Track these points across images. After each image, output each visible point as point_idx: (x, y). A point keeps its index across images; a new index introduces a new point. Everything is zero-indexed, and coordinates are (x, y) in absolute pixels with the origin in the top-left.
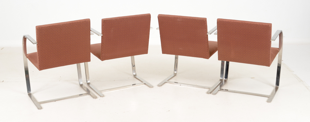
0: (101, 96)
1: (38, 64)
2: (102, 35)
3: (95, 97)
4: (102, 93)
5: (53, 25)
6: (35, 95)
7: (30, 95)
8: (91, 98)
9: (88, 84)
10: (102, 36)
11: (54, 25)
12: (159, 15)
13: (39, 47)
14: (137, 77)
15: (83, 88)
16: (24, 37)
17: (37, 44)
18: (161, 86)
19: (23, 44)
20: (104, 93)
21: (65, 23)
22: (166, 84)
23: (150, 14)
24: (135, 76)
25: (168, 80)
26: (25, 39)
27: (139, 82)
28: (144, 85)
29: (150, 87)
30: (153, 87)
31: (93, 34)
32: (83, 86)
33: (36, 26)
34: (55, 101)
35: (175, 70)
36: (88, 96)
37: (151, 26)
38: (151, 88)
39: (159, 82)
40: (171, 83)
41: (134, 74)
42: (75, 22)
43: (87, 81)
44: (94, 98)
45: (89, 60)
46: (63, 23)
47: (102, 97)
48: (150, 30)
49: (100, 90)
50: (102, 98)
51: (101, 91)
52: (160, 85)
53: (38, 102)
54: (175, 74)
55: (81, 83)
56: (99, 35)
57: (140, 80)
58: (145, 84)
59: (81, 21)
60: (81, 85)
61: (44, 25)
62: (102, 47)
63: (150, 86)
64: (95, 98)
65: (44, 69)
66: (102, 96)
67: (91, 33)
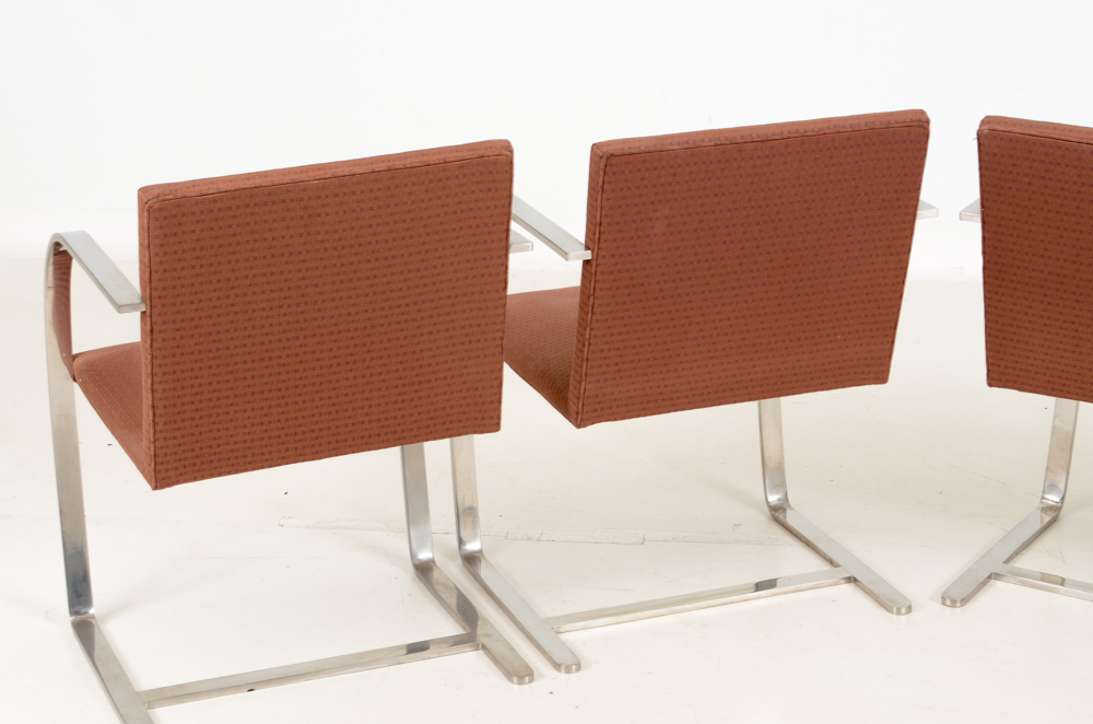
0: (557, 666)
1: (145, 443)
2: (588, 255)
3: (519, 673)
4: (564, 637)
5: (258, 182)
6: (115, 632)
7: (85, 630)
8: (494, 677)
9: (471, 560)
10: (586, 263)
11: (267, 182)
12: (987, 121)
13: (156, 335)
14: (791, 519)
15: (439, 589)
16: (57, 245)
17: (143, 313)
18: (965, 601)
19: (51, 293)
20: (577, 638)
21: (339, 172)
22: (999, 585)
23: (922, 112)
24: (777, 513)
25: (1007, 561)
26: (61, 259)
27: (814, 564)
28: (849, 588)
29: (888, 609)
30: (909, 609)
31: (525, 249)
32: (435, 575)
33: (143, 191)
34: (251, 684)
35: (1050, 487)
36: (471, 661)
37: (926, 194)
38: (899, 613)
39: (948, 568)
40: (1023, 577)
41: (773, 498)
42: (408, 162)
43: (461, 542)
44: (510, 680)
45: (488, 420)
46: (329, 173)
47: (568, 670)
48: (919, 224)
49: (550, 614)
50: (563, 675)
51: (558, 624)
52: (958, 596)
53: (140, 694)
54: (1051, 508)
55: (424, 555)
56: (564, 254)
57: (820, 545)
58: (851, 580)
59: (450, 157)
60: (424, 570)
61: (194, 183)
62: (581, 334)
63: (890, 602)
64: (521, 682)
65: (186, 481)
66: (568, 664)
67: (512, 238)
